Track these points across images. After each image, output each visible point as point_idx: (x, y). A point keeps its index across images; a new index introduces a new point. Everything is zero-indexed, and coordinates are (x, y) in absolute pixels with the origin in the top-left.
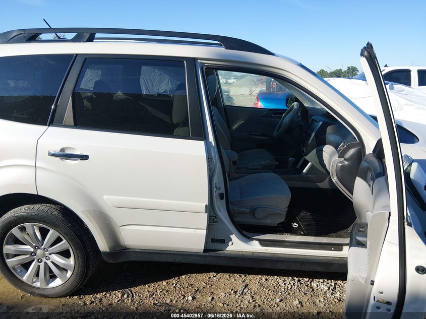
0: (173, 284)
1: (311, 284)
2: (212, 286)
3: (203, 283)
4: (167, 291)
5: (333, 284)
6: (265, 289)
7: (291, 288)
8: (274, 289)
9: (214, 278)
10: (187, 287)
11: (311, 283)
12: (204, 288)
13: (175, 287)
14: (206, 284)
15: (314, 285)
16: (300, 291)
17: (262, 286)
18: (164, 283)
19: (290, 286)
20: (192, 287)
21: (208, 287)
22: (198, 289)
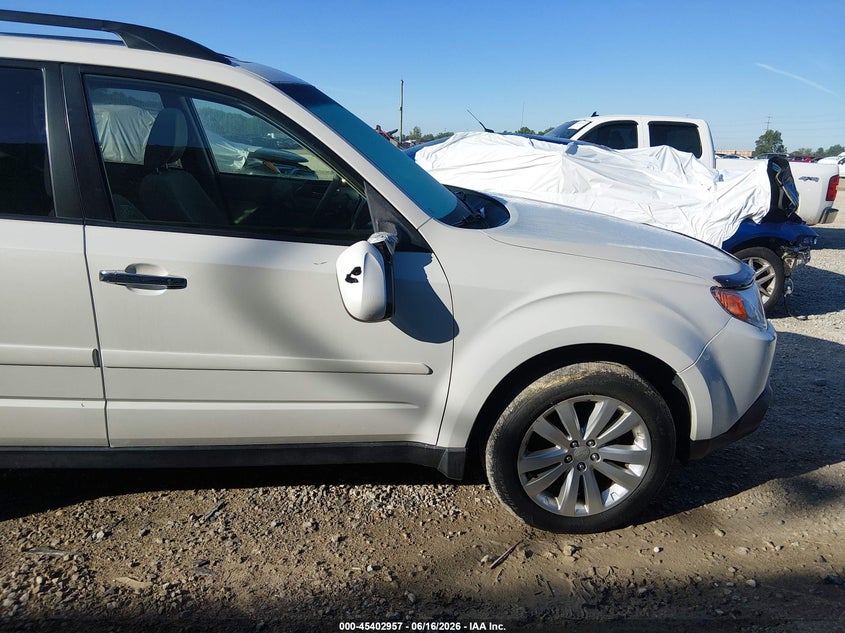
0: (74, 514)
1: (348, 493)
2: (154, 511)
3: (137, 508)
4: (59, 526)
5: (388, 489)
6: (256, 508)
7: (307, 502)
8: (274, 506)
9: (164, 499)
10: (103, 517)
11: (348, 490)
12: (136, 515)
13: (77, 519)
14: (143, 510)
15: (353, 492)
16: (322, 504)
17: (255, 502)
18: (59, 513)
19: (305, 499)
20: (112, 517)
21: (146, 513)
22: (123, 519)
